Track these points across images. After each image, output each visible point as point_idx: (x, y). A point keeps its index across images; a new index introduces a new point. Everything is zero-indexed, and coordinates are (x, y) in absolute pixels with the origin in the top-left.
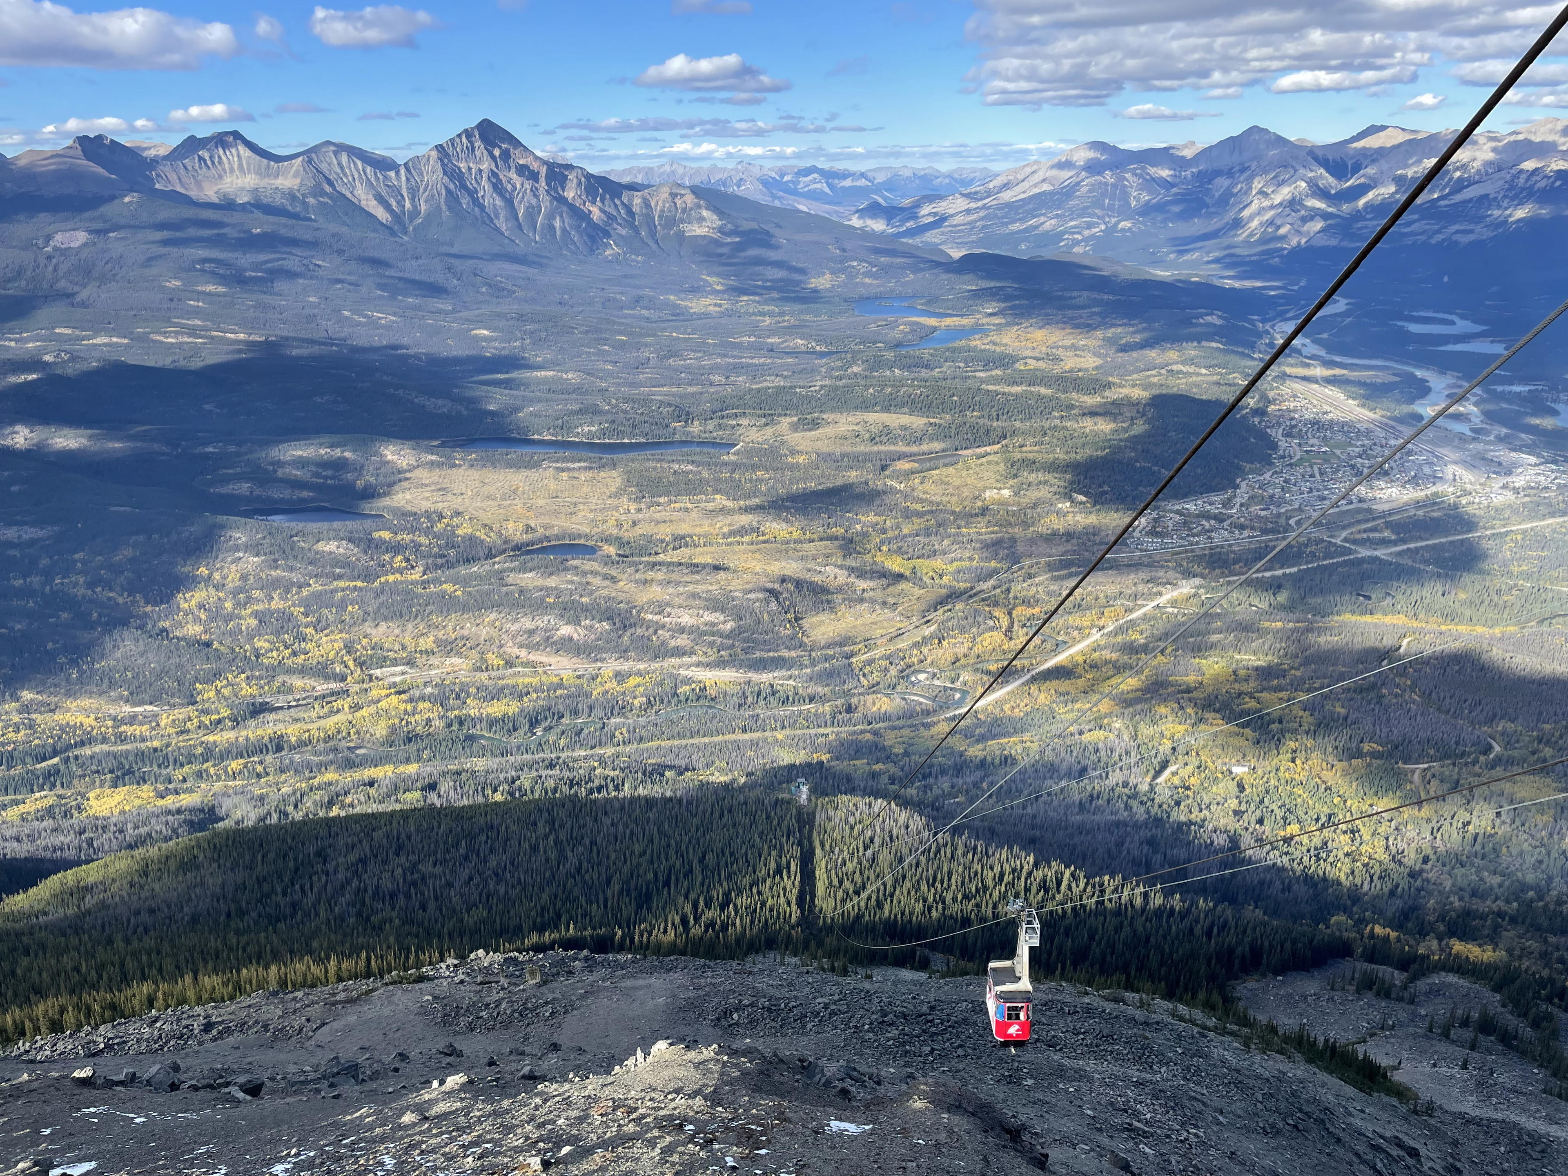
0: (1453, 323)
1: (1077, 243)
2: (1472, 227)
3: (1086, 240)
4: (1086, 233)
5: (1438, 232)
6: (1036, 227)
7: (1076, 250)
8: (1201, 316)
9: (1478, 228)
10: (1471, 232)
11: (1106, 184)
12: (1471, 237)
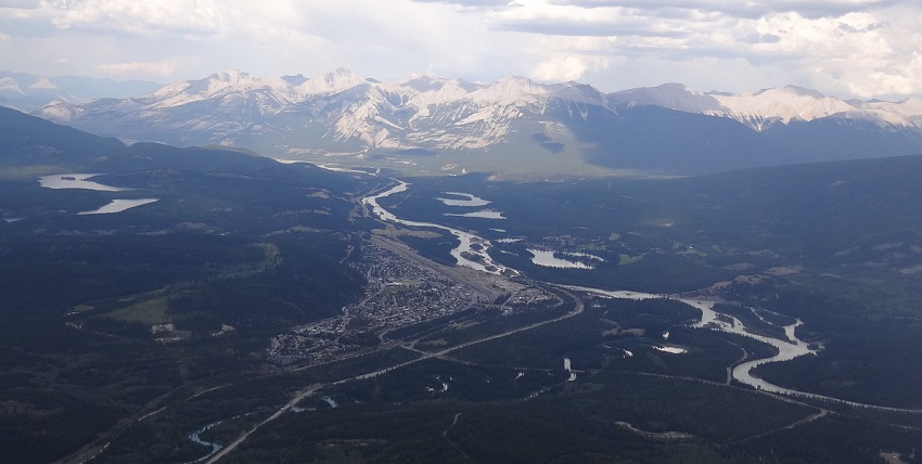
0: (470, 199)
1: (223, 138)
2: (476, 139)
3: (229, 136)
4: (230, 132)
5: (455, 142)
6: (192, 126)
7: (222, 143)
8: (313, 192)
9: (479, 140)
10: (476, 142)
11: (243, 99)
12: (475, 146)
